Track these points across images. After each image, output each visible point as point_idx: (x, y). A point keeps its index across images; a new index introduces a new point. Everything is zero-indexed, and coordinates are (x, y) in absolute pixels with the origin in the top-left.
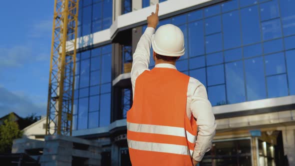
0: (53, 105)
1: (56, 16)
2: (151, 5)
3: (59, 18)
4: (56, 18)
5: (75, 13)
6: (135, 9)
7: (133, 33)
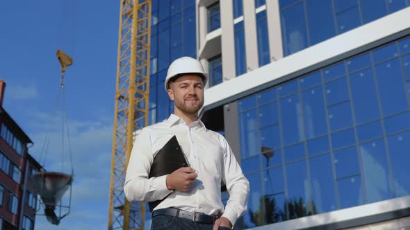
0: (117, 219)
1: (118, 96)
2: (248, 70)
3: (123, 98)
4: (119, 99)
5: (145, 89)
6: (226, 79)
7: (225, 111)
